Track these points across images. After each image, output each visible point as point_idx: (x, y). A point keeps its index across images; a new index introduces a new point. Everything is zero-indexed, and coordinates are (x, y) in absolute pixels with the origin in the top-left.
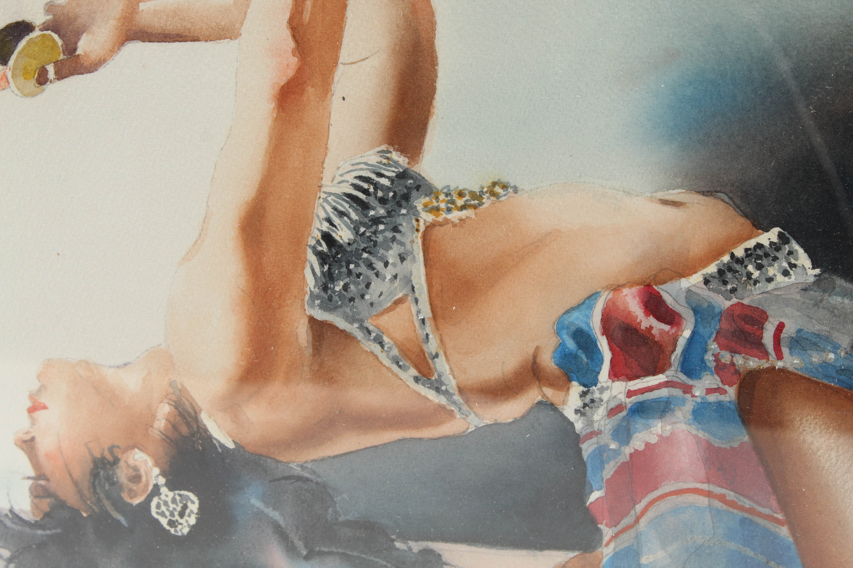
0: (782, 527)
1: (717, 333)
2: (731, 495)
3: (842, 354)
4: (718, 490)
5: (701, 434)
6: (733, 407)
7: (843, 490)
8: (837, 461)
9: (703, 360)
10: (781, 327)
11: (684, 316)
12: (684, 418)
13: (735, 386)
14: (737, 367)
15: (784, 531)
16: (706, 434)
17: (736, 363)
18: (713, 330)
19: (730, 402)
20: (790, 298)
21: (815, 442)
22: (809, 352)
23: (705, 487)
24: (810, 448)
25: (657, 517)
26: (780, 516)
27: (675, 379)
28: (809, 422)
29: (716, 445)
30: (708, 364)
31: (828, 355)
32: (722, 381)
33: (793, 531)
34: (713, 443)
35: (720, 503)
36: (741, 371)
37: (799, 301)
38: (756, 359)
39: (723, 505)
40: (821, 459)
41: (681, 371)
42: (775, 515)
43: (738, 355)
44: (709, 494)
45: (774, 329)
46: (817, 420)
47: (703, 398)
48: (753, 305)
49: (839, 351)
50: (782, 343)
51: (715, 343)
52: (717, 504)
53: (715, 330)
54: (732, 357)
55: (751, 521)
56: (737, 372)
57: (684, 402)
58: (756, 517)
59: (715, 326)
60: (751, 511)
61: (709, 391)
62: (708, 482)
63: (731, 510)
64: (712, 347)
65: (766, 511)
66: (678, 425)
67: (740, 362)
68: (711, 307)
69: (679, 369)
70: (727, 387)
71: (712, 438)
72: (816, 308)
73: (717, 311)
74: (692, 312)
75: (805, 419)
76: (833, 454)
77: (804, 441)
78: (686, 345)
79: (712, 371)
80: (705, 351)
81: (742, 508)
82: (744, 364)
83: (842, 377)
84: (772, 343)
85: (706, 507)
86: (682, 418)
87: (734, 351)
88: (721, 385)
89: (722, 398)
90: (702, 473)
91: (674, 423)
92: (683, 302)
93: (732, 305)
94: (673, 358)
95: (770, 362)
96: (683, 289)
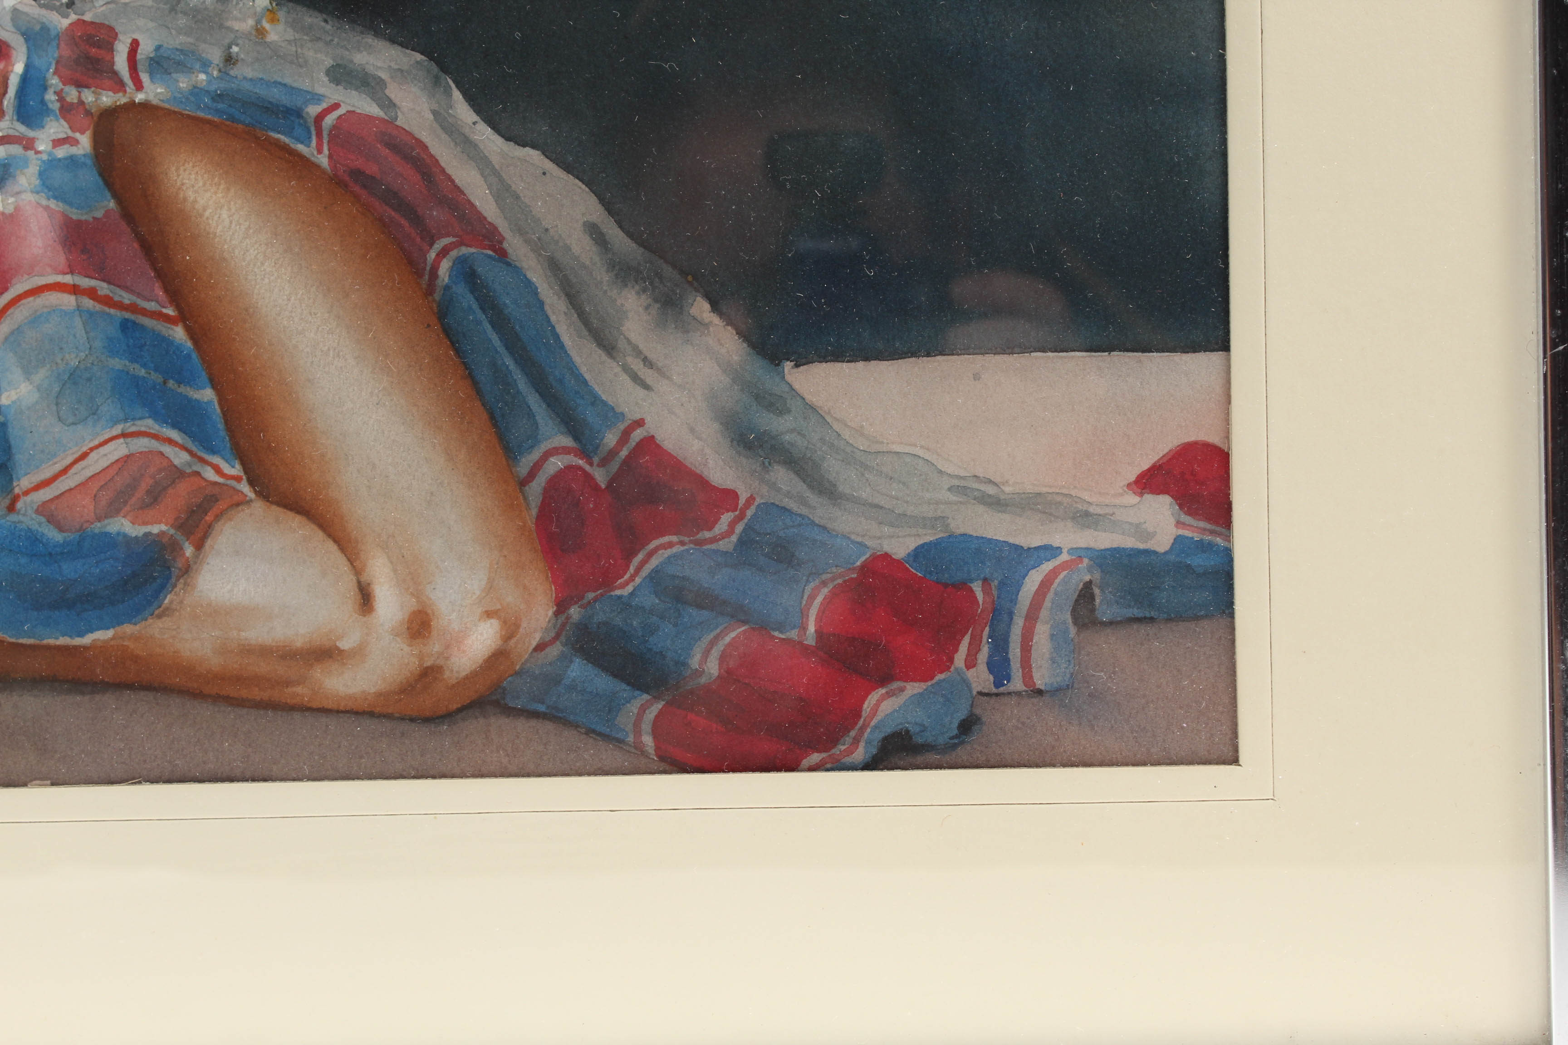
0: (175, 328)
1: (57, 63)
2: (104, 288)
3: (215, 73)
4: (85, 282)
5: (53, 204)
6: (89, 162)
7: (244, 264)
8: (231, 222)
9: (43, 102)
10: (135, 45)
11: (13, 44)
12: (30, 184)
13: (88, 133)
14: (87, 107)
15: (179, 333)
16: (61, 204)
17: (86, 101)
18: (51, 60)
19: (84, 155)
20: (141, 6)
21: (199, 199)
22: (174, 75)
23: (68, 279)
24: (194, 209)
25: (12, 333)
26: (170, 311)
27: (12, 132)
28: (187, 173)
29: (74, 217)
30: (50, 106)
31: (197, 77)
32: (71, 128)
33: (191, 332)
34: (70, 216)
35: (91, 302)
36: (93, 111)
37: (152, 7)
38: (110, 93)
39: (96, 304)
40: (211, 222)
41: (18, 120)
42: (165, 311)
43: (86, 90)
44: (74, 290)
45: (126, 50)
46: (197, 169)
47: (50, 154)
48: (97, 21)
49: (210, 69)
50: (140, 67)
51: (56, 77)
52: (88, 303)
53: (54, 59)
54: (80, 92)
55: (134, 323)
56: (88, 113)
57: (26, 162)
58: (140, 317)
59: (53, 53)
60: (133, 308)
61: (58, 143)
62: (72, 272)
63: (107, 309)
64: (54, 82)
65: (152, 306)
66: (23, 196)
67: (90, 99)
68: (45, 28)
69: (15, 118)
70: (78, 135)
71: (67, 208)
72: (173, 13)
73: (53, 33)
74: (21, 40)
75: (182, 168)
76: (225, 214)
77: (185, 200)
78: (19, 83)
79: (56, 116)
80: (45, 88)
81: (120, 306)
82: (96, 101)
83: (220, 106)
84: (127, 69)
85: (74, 310)
86: (27, 185)
87: (80, 85)
88: (70, 133)
89: (74, 150)
90: (61, 259)
91: (18, 193)
92: (9, 26)
93: (71, 24)
94: (5, 103)
95: (128, 95)
96: (7, 9)
